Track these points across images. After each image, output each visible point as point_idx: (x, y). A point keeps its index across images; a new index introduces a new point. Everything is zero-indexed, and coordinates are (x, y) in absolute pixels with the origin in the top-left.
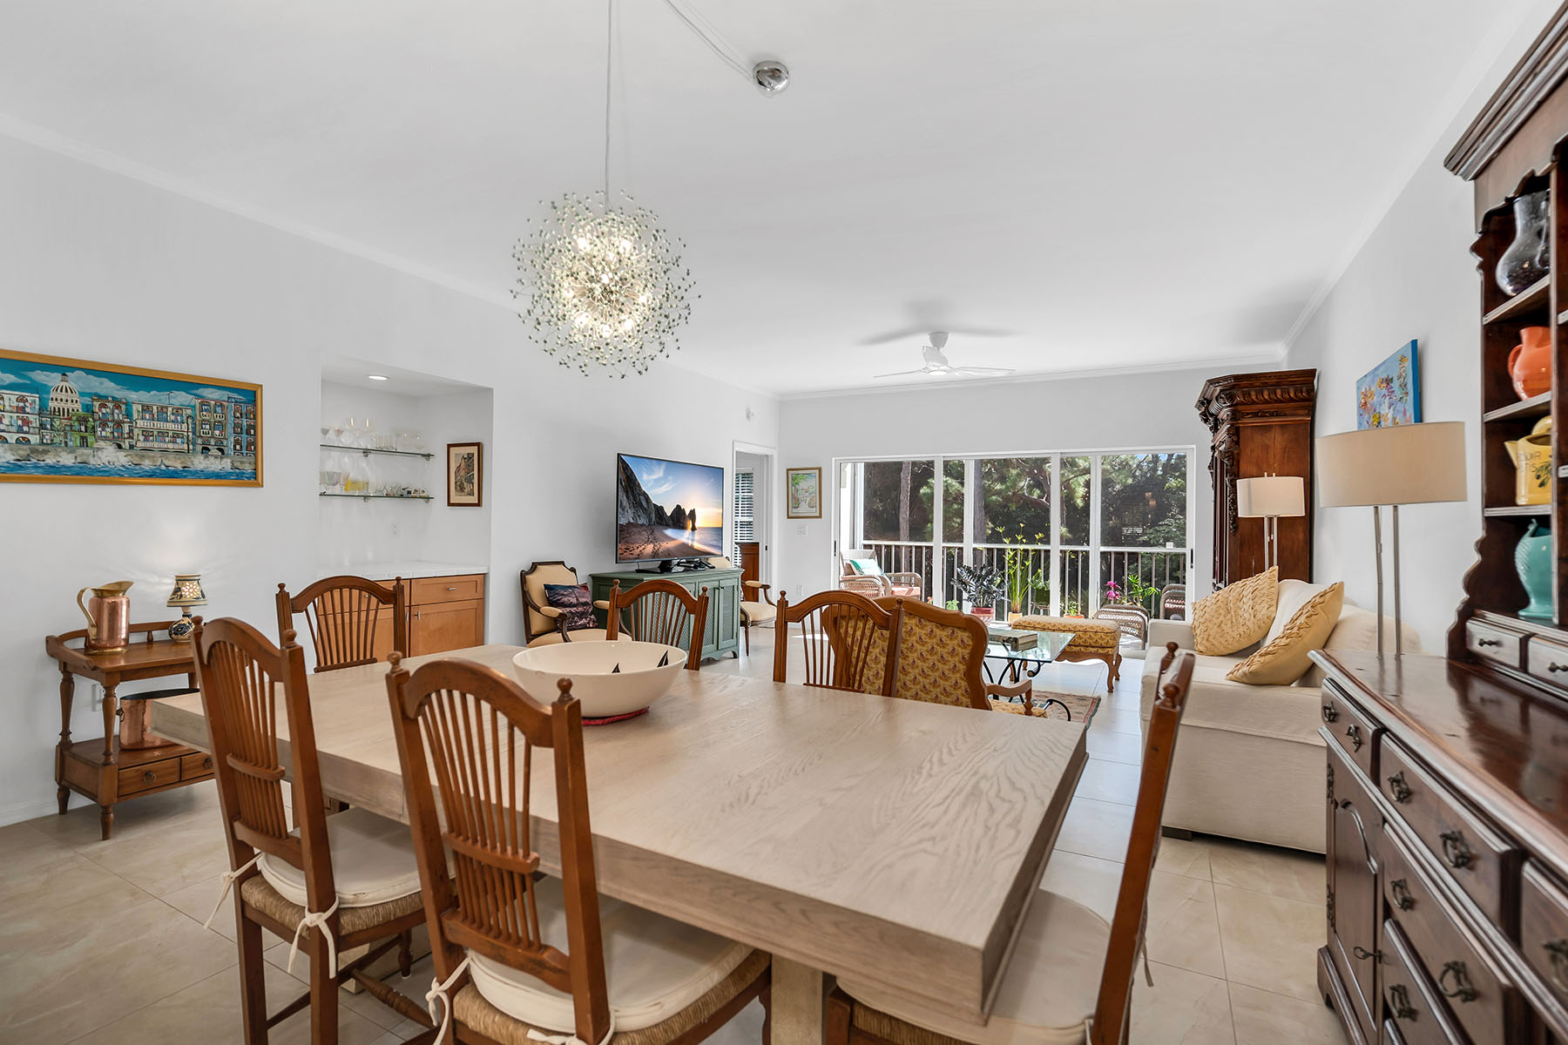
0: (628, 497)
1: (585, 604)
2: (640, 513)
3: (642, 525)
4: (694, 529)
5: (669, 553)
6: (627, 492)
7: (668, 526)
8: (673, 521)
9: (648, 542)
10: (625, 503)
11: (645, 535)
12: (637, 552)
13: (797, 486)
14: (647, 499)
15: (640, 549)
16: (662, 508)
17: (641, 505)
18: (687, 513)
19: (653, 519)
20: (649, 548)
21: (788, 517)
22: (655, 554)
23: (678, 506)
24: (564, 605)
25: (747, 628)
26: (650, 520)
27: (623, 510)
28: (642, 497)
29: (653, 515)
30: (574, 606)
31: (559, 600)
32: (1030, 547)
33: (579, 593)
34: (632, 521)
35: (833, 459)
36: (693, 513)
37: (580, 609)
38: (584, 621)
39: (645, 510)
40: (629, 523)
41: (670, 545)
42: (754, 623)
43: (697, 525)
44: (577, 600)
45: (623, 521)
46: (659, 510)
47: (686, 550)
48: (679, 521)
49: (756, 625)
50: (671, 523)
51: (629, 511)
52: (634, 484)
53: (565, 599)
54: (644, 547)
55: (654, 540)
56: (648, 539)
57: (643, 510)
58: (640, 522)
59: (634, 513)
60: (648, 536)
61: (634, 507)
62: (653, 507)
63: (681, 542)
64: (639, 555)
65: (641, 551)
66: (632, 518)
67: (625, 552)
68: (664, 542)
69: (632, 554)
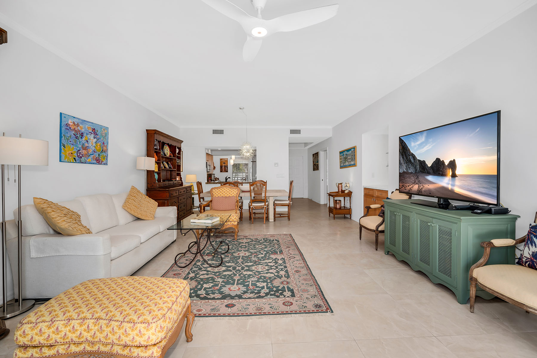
2: (410, 165)
3: (411, 173)
4: (454, 176)
5: (429, 191)
6: (403, 155)
7: (428, 174)
8: (433, 170)
9: (415, 183)
11: (413, 179)
12: (408, 188)
14: (414, 157)
16: (424, 162)
17: (410, 161)
18: (447, 163)
19: (418, 169)
20: (416, 186)
22: (419, 191)
26: (416, 170)
28: (411, 157)
29: (418, 167)
34: (405, 171)
36: (452, 162)
41: (430, 186)
43: (457, 172)
45: (402, 171)
46: (422, 164)
48: (437, 170)
50: (430, 171)
51: (404, 165)
54: (412, 186)
55: (419, 182)
56: (415, 181)
57: (411, 165)
58: (410, 171)
59: (406, 166)
60: (415, 180)
61: (406, 163)
62: (418, 162)
63: (440, 186)
64: (409, 190)
65: (410, 188)
66: (406, 169)
67: (402, 187)
68: (426, 184)
69: (406, 189)
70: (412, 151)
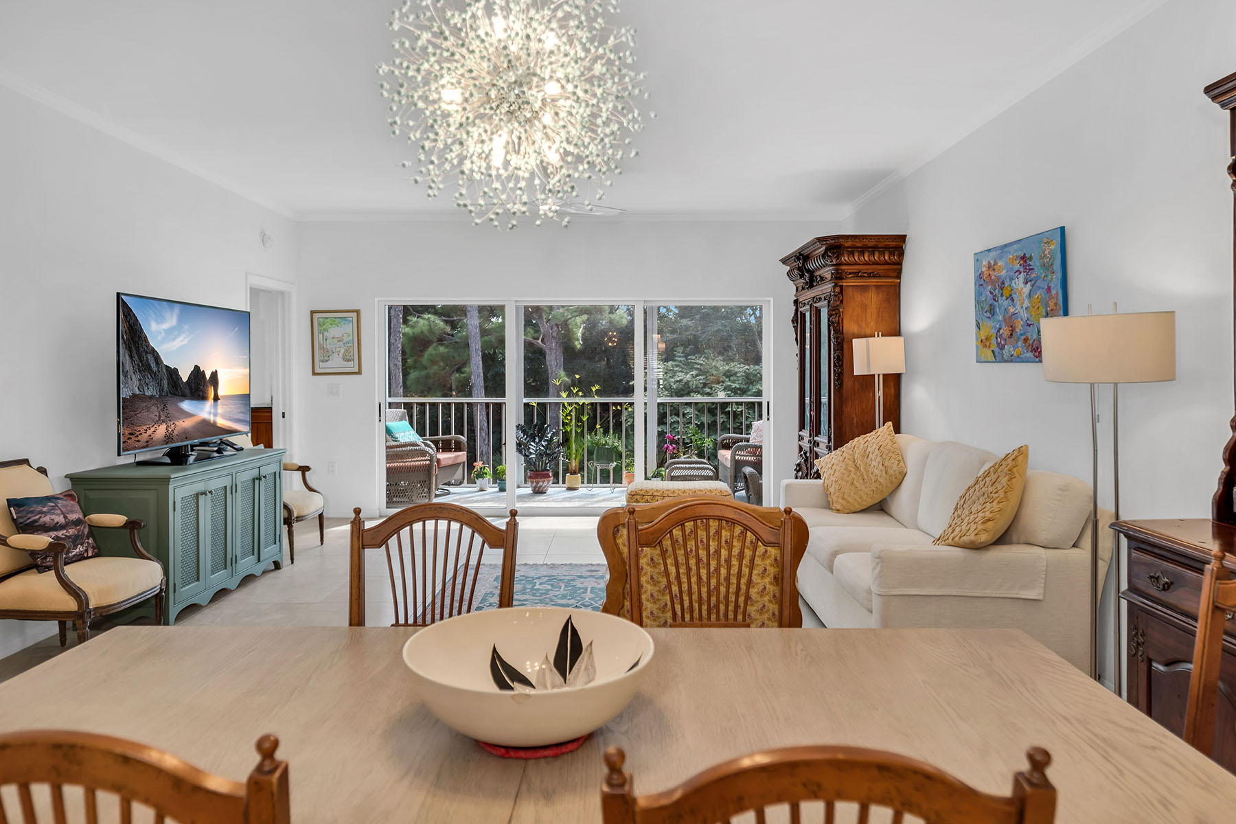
0: (131, 357)
1: (77, 522)
2: (149, 379)
3: (151, 397)
4: (216, 398)
5: (186, 435)
6: (130, 349)
7: (184, 397)
8: (191, 389)
9: (159, 421)
10: (128, 366)
11: (155, 411)
12: (144, 437)
13: (326, 334)
14: (157, 358)
15: (149, 432)
16: (176, 371)
17: (150, 367)
18: (208, 376)
19: (166, 386)
20: (161, 430)
21: (314, 374)
22: (168, 438)
23: (197, 368)
24: (45, 529)
25: (290, 527)
26: (161, 390)
27: (125, 376)
28: (150, 356)
29: (165, 382)
30: (62, 527)
31: (35, 521)
32: (587, 401)
33: (65, 506)
34: (138, 392)
35: (376, 299)
36: (214, 375)
37: (72, 531)
38: (79, 549)
39: (154, 375)
40: (134, 395)
41: (186, 424)
42: (299, 519)
44: (65, 517)
45: (126, 393)
46: (173, 373)
47: (208, 428)
48: (197, 389)
49: (301, 520)
50: (187, 391)
51: (133, 377)
52: (140, 337)
53: (46, 519)
54: (153, 429)
55: (167, 419)
56: (160, 416)
57: (151, 376)
58: (148, 393)
59: (140, 380)
60: (159, 413)
61: (140, 372)
62: (164, 370)
63: (200, 419)
64: (147, 442)
65: (150, 436)
66: (138, 388)
67: (129, 439)
68: (179, 419)
69: (139, 441)
70: (152, 344)
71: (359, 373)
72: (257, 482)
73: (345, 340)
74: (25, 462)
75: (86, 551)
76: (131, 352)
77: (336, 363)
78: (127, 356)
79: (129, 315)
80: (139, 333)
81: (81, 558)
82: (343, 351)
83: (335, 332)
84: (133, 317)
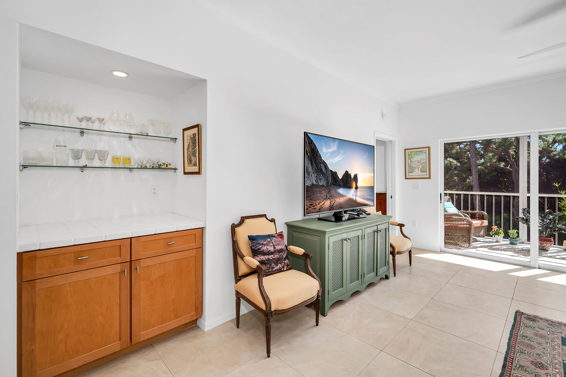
0: (312, 165)
1: (281, 251)
2: (321, 176)
3: (322, 186)
4: (357, 188)
5: (340, 206)
6: (311, 161)
7: (340, 186)
8: (343, 182)
9: (326, 199)
10: (310, 169)
11: (324, 193)
12: (318, 206)
13: (412, 159)
14: (326, 166)
15: (321, 204)
16: (336, 173)
17: (321, 171)
18: (352, 176)
19: (330, 181)
20: (327, 203)
21: (406, 178)
22: (331, 208)
23: (347, 172)
24: (264, 253)
25: (394, 256)
26: (328, 183)
27: (308, 174)
28: (322, 165)
29: (330, 178)
30: (272, 253)
31: (259, 249)
33: (276, 241)
34: (315, 183)
35: (439, 140)
36: (356, 176)
37: (277, 256)
38: (280, 266)
39: (324, 174)
40: (313, 185)
41: (341, 200)
42: (399, 253)
44: (274, 248)
45: (308, 183)
46: (334, 174)
47: (352, 203)
48: (347, 183)
50: (342, 184)
51: (313, 175)
52: (317, 155)
53: (264, 248)
54: (323, 203)
55: (331, 197)
56: (327, 196)
57: (323, 175)
58: (321, 184)
59: (316, 177)
60: (327, 194)
61: (316, 172)
62: (329, 172)
63: (348, 198)
64: (320, 209)
65: (321, 206)
66: (315, 181)
67: (310, 207)
68: (337, 198)
69: (315, 209)
70: (323, 159)
71: (430, 178)
72: (376, 233)
73: (422, 161)
74: (265, 216)
75: (283, 267)
76: (312, 162)
77: (417, 173)
78: (310, 165)
79: (311, 143)
80: (316, 153)
81: (280, 271)
82: (421, 167)
83: (416, 158)
84: (313, 144)
